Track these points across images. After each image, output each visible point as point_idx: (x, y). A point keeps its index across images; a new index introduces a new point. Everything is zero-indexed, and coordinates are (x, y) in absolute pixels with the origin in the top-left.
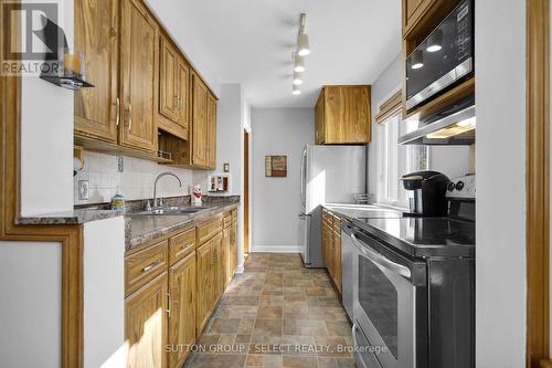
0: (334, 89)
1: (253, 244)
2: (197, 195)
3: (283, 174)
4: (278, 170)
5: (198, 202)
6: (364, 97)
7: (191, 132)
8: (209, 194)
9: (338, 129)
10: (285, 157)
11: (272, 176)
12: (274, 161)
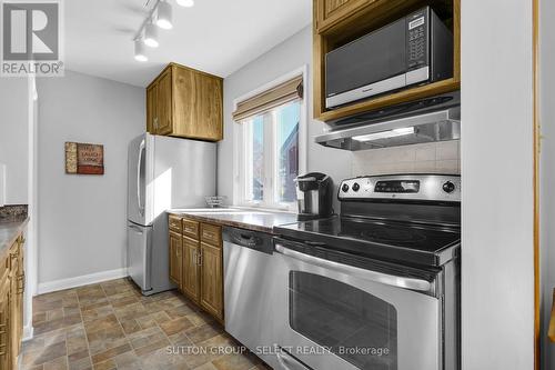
0: (184, 70)
3: (98, 170)
4: (89, 164)
6: (217, 88)
9: (188, 120)
10: (102, 147)
11: (78, 173)
12: (82, 151)
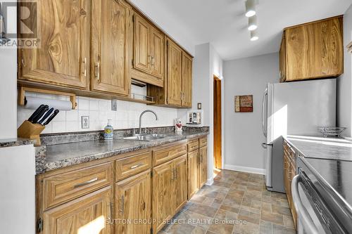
1: (225, 163)
2: (179, 126)
3: (250, 109)
4: (246, 106)
5: (179, 130)
7: (166, 81)
8: (188, 125)
9: (301, 65)
10: (252, 96)
11: (240, 111)
12: (242, 100)
